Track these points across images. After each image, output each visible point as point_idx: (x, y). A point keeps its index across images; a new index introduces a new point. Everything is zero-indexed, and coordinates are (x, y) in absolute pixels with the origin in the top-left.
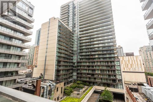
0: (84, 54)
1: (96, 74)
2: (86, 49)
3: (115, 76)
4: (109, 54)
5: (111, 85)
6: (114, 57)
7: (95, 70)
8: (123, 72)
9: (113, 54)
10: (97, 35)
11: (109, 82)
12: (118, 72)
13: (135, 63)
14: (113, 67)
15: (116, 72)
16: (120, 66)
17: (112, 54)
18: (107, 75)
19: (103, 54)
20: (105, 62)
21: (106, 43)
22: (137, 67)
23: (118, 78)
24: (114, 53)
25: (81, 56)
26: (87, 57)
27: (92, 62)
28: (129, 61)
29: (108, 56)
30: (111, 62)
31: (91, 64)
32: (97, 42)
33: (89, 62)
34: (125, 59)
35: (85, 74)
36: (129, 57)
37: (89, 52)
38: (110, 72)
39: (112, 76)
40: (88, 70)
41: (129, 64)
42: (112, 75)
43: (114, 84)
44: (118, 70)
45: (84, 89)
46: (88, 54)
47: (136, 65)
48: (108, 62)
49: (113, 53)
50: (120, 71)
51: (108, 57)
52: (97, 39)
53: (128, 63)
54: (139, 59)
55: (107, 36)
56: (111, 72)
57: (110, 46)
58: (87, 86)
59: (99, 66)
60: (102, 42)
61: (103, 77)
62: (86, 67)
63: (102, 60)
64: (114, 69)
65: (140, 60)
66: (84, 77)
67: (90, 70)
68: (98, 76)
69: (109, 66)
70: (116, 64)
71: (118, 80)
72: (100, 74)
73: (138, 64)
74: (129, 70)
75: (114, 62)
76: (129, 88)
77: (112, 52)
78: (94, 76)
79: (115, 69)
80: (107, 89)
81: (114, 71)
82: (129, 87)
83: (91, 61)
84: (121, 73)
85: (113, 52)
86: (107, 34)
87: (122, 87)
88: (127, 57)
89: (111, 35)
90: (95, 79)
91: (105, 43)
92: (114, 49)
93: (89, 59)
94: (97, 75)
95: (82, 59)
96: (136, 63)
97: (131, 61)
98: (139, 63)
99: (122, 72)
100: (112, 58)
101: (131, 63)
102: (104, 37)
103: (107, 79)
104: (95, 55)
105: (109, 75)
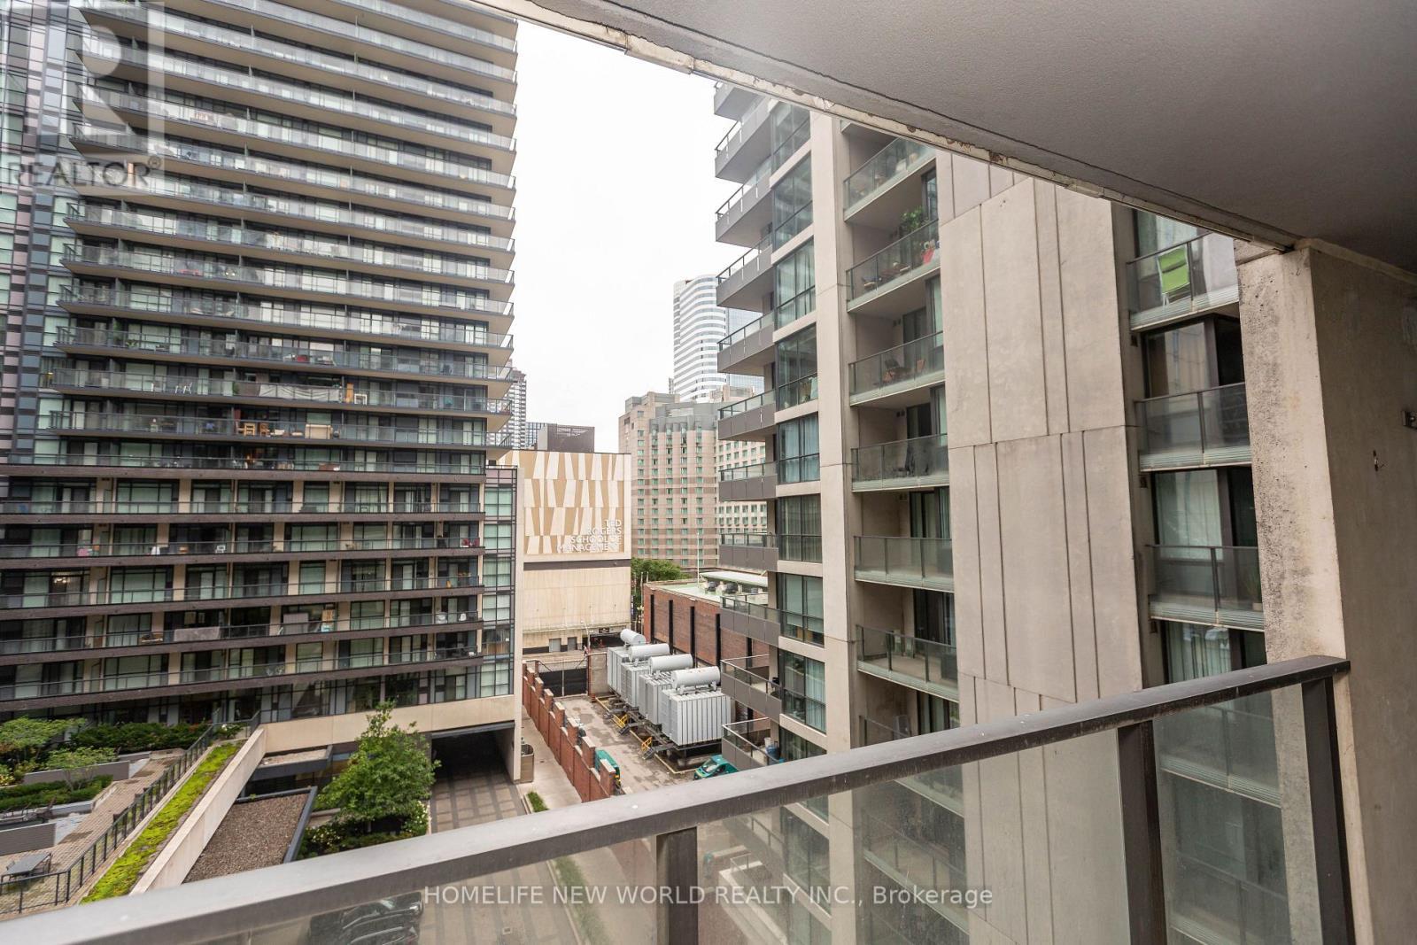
0: (139, 383)
1: (286, 609)
2: (188, 328)
3: (466, 603)
4: (442, 421)
5: (423, 684)
6: (480, 453)
7: (279, 570)
8: (529, 566)
9: (478, 428)
10: (342, 205)
11: (409, 659)
12: (491, 569)
13: (592, 504)
14: (463, 534)
15: (482, 569)
16: (511, 523)
17: (467, 427)
18: (405, 607)
19: (386, 419)
20: (401, 490)
21: (430, 318)
22: (599, 526)
23: (488, 617)
24: (484, 421)
25: (95, 401)
26: (190, 428)
27: (255, 489)
28: (560, 484)
29: (428, 437)
30: (450, 491)
31: (232, 508)
32: (340, 287)
33: (213, 489)
34: (538, 473)
35: (138, 619)
36: (568, 455)
37: (217, 371)
38: (432, 573)
39: (445, 609)
40: (193, 575)
41: (557, 510)
42: (445, 599)
43: (454, 666)
44: (492, 558)
45: (112, 799)
46: (202, 388)
47: (599, 513)
48: (421, 490)
49: (473, 421)
50: (511, 560)
51: (427, 451)
52: (344, 250)
53: (552, 503)
54: (618, 477)
55: (445, 255)
56: (443, 574)
57: (460, 355)
58: (167, 745)
59: (331, 527)
60: (389, 293)
61: (366, 625)
62: (163, 541)
63: (369, 468)
64: (463, 550)
65: (621, 484)
66: (113, 666)
67: (214, 569)
68: (315, 621)
69: (428, 529)
70: (491, 512)
71: (485, 634)
72: (335, 606)
73: (605, 510)
74: (554, 549)
75: (472, 489)
76: (542, 675)
77: (467, 410)
78: (263, 632)
79: (476, 546)
80: (388, 726)
81: (466, 564)
82: (542, 669)
83: (239, 470)
84: (511, 576)
85: (477, 407)
86: (452, 235)
87: (502, 679)
88: (554, 456)
89: (476, 260)
90: (271, 654)
91: (419, 316)
92: (485, 388)
93: (218, 450)
94: (304, 618)
95: (107, 443)
96: (599, 503)
97: (571, 486)
98: (614, 503)
99: (519, 567)
100: (464, 461)
101: (569, 501)
102: (420, 251)
103: (395, 642)
104: (298, 413)
105: (421, 607)
